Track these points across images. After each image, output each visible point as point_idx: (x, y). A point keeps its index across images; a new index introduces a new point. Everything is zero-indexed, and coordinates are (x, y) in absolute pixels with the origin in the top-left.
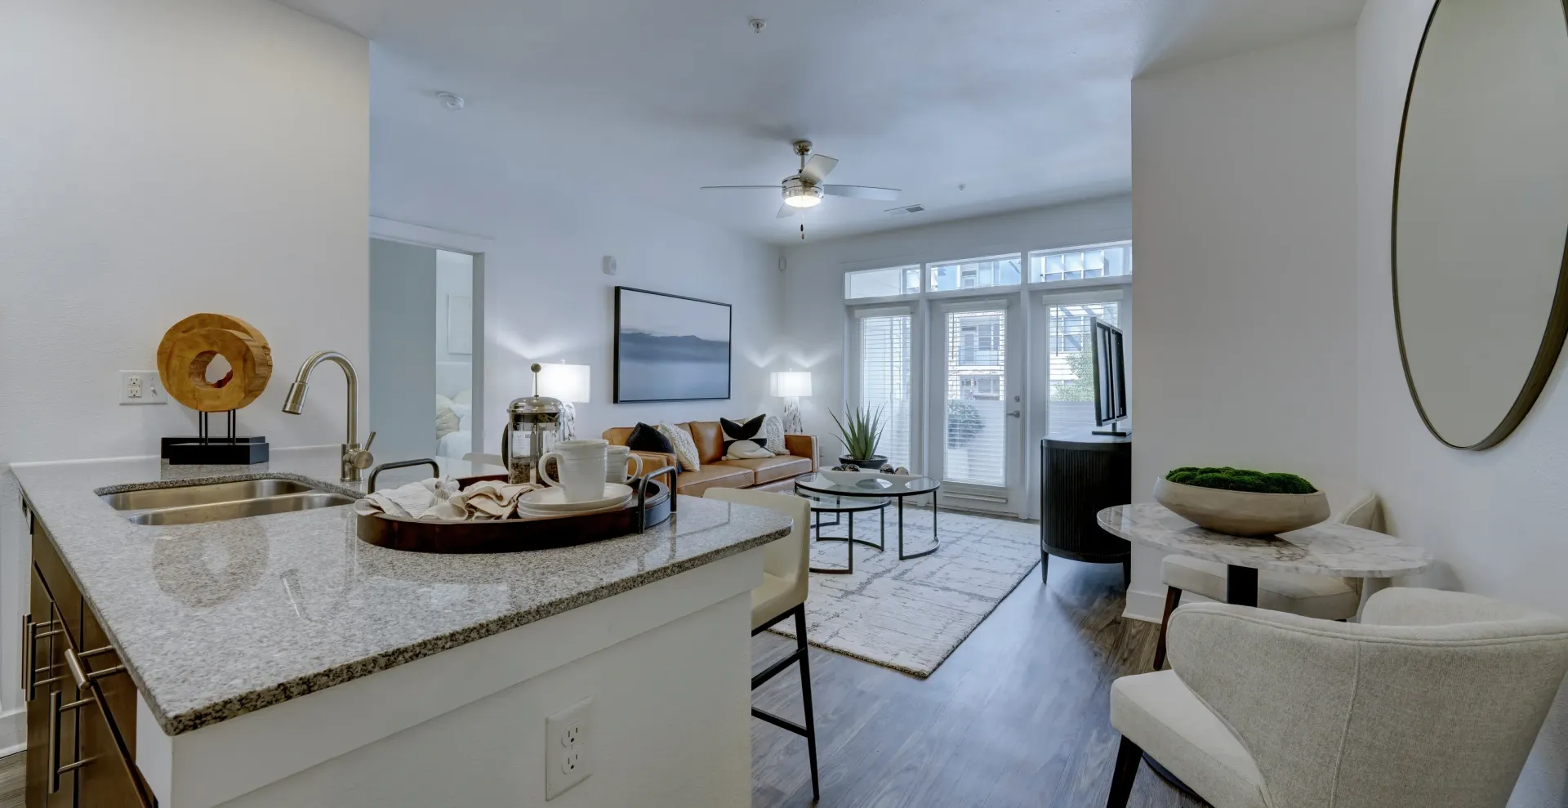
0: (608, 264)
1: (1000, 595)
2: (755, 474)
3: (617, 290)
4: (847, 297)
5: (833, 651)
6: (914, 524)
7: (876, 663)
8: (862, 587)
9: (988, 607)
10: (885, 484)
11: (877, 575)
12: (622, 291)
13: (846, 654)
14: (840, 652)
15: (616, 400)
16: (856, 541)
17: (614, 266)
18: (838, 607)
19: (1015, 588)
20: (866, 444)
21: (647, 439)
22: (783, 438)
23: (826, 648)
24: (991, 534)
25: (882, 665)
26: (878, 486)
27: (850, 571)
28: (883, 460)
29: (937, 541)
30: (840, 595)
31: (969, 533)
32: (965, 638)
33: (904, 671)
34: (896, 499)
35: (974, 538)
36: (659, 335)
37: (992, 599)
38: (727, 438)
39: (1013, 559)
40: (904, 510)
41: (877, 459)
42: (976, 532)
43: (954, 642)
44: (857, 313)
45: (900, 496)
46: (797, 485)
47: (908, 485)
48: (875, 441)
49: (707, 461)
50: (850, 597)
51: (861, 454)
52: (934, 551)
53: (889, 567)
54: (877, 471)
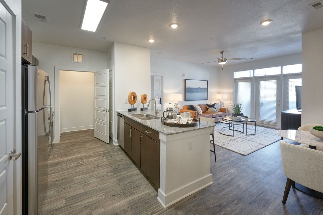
0: (183, 75)
1: (267, 144)
2: (213, 115)
3: (185, 80)
4: (235, 77)
5: (227, 149)
6: (250, 129)
7: (235, 152)
8: (235, 139)
9: (263, 146)
10: (243, 119)
11: (239, 138)
12: (186, 80)
13: (230, 150)
14: (228, 149)
15: (185, 100)
16: (234, 130)
17: (185, 75)
18: (229, 142)
19: (272, 144)
20: (238, 111)
21: (191, 108)
22: (219, 108)
23: (226, 148)
24: (270, 132)
25: (236, 153)
26: (241, 120)
27: (233, 136)
28: (243, 114)
29: (256, 132)
30: (230, 140)
31: (264, 132)
32: (256, 151)
33: (241, 154)
34: (245, 123)
35: (265, 133)
36: (193, 88)
37: (265, 145)
38: (208, 107)
39: (274, 138)
40: (247, 125)
41: (241, 114)
42: (266, 131)
43: (253, 151)
44: (237, 81)
45: (246, 122)
46: (222, 118)
47: (248, 120)
48: (241, 110)
49: (203, 112)
50: (232, 141)
51: (237, 113)
52: (255, 134)
53: (241, 136)
54: (241, 117)
